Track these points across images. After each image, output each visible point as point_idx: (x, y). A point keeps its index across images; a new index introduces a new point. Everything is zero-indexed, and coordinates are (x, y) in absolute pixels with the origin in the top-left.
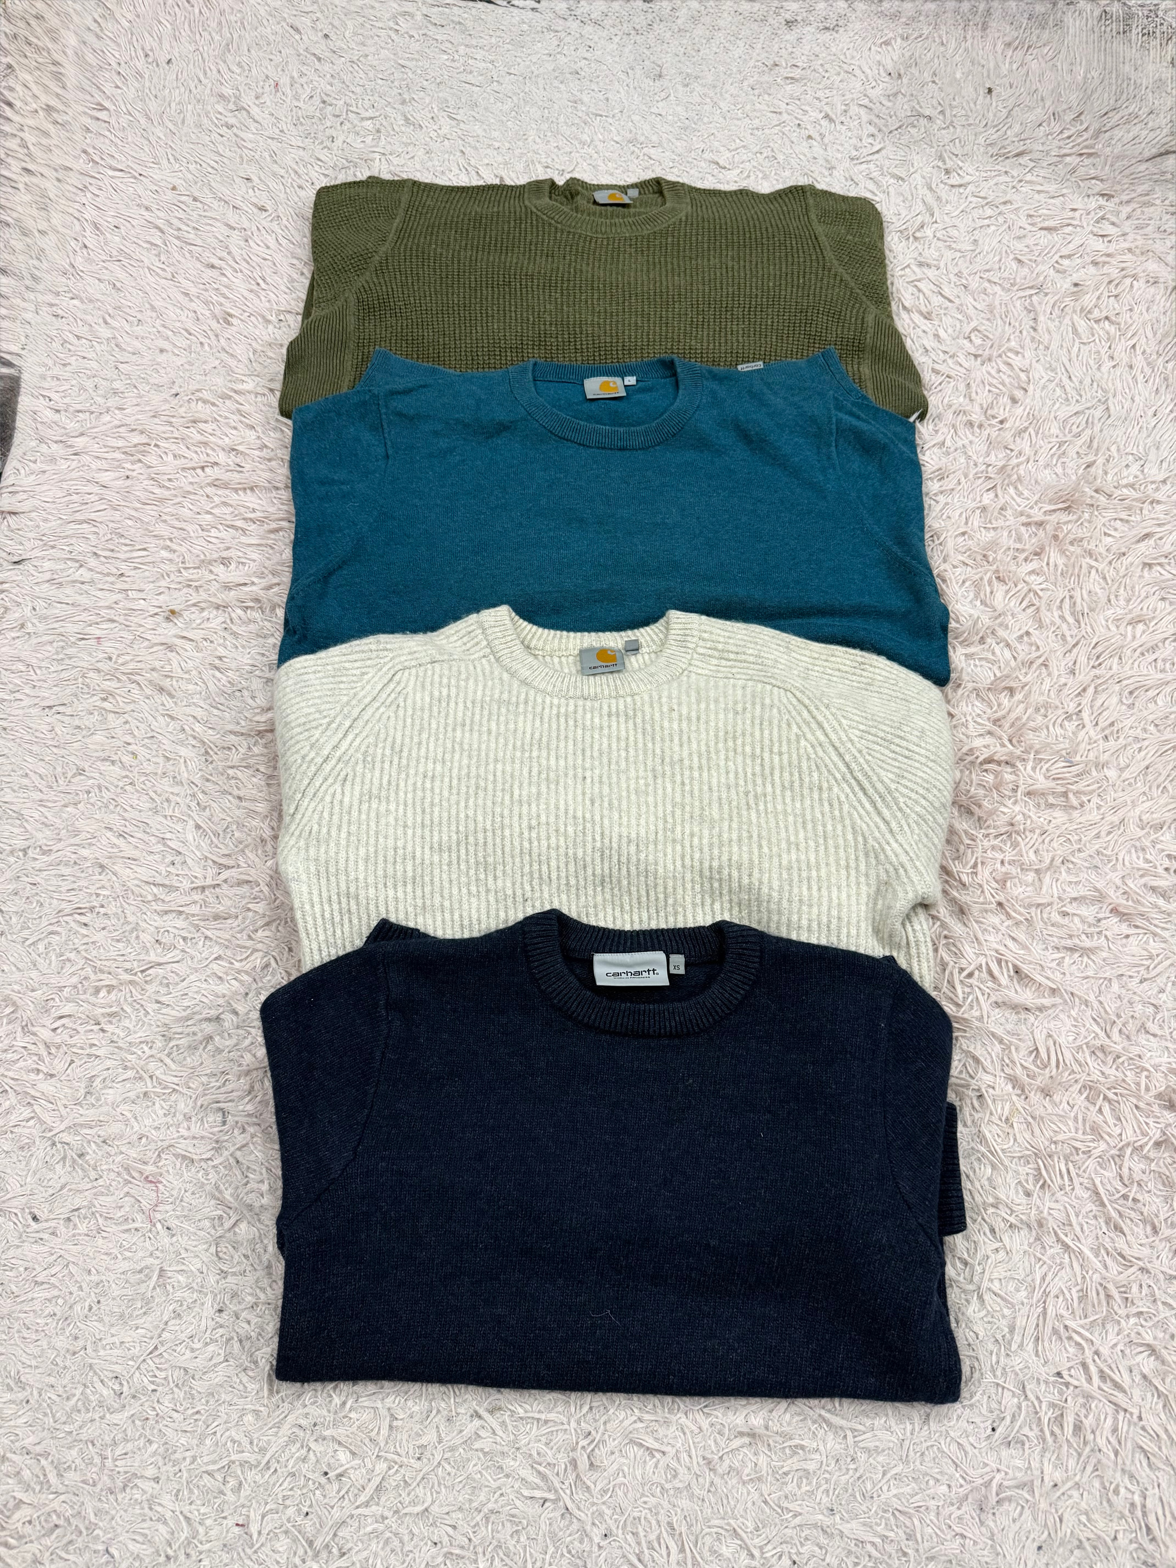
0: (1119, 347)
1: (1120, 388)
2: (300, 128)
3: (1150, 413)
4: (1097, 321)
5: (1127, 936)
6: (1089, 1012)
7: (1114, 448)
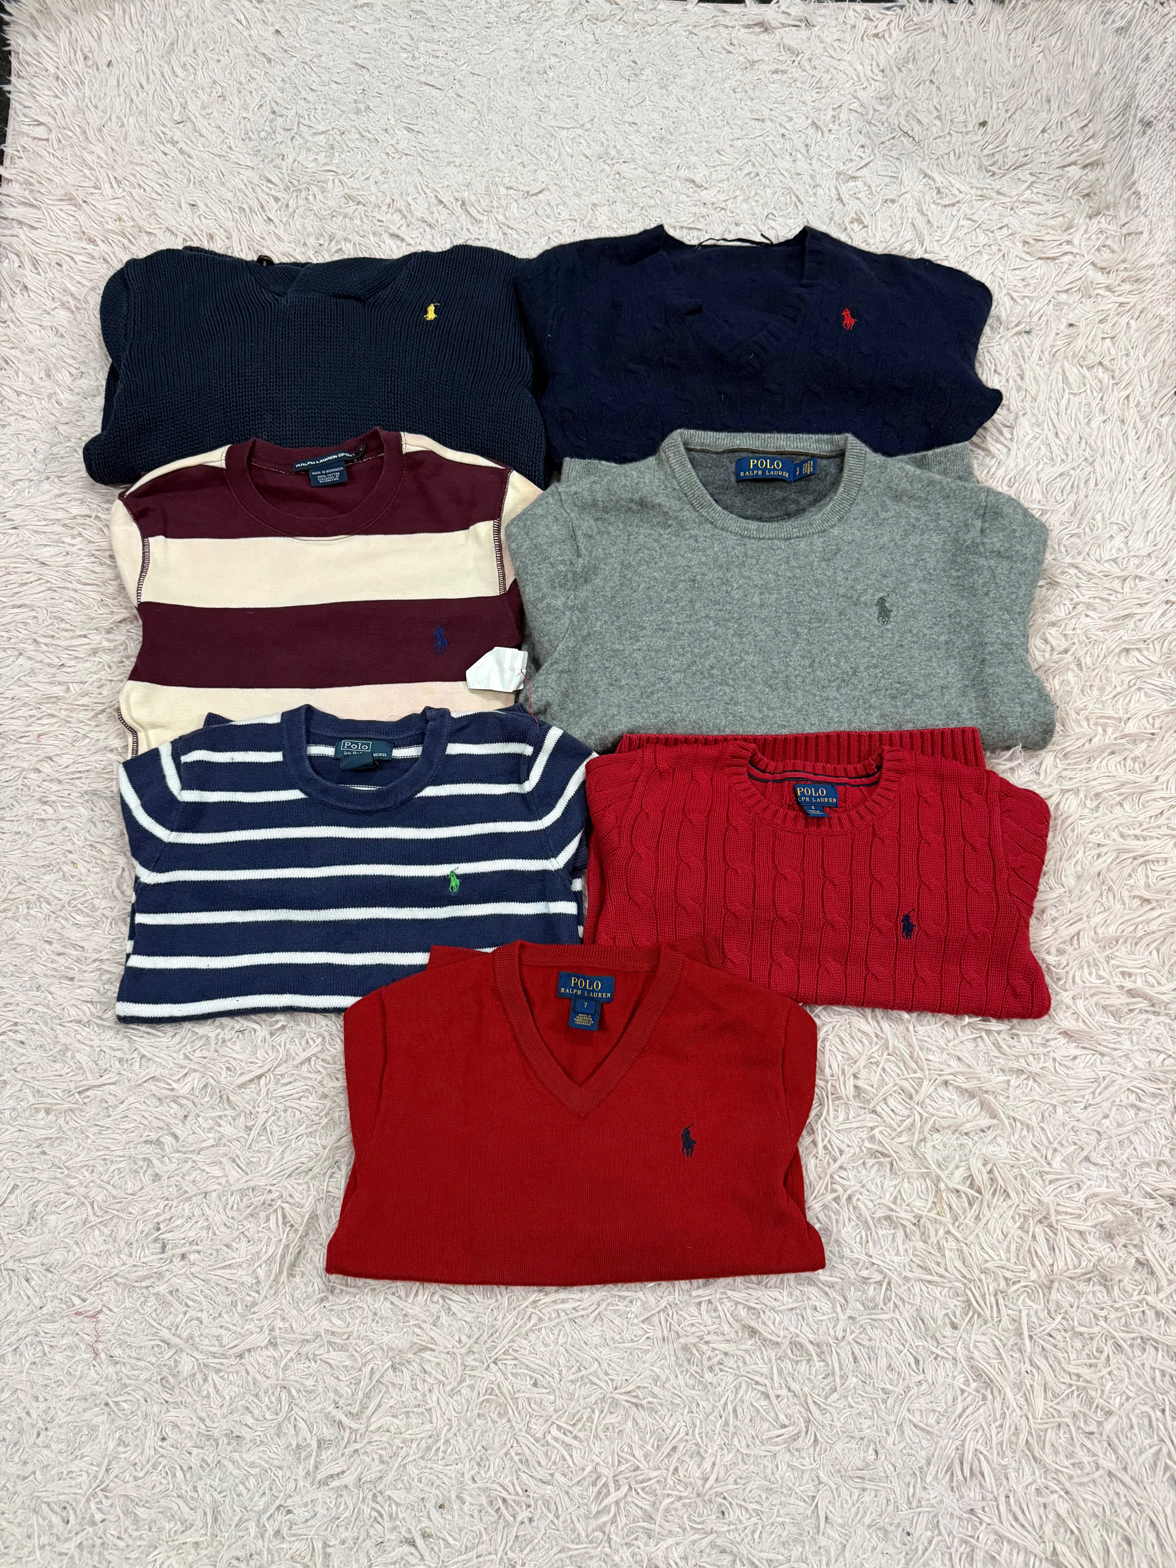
0: (1112, 399)
1: (1109, 446)
2: (251, 144)
3: (1140, 475)
4: (1089, 368)
5: (1075, 1058)
6: (1030, 1138)
7: (1099, 517)
